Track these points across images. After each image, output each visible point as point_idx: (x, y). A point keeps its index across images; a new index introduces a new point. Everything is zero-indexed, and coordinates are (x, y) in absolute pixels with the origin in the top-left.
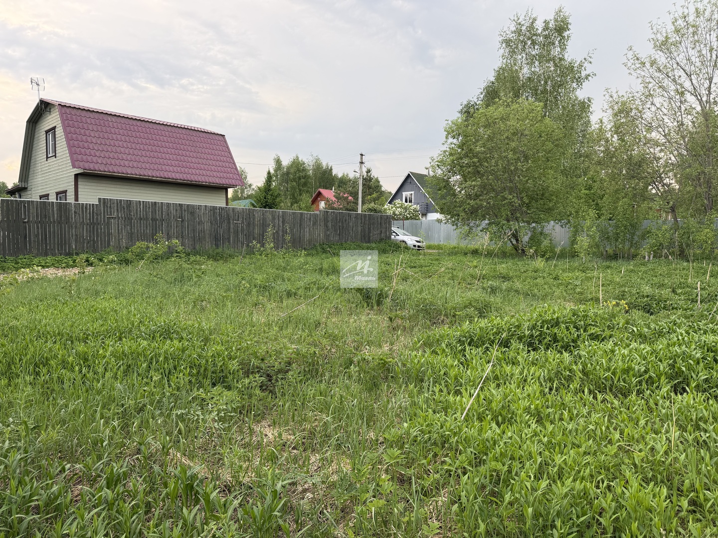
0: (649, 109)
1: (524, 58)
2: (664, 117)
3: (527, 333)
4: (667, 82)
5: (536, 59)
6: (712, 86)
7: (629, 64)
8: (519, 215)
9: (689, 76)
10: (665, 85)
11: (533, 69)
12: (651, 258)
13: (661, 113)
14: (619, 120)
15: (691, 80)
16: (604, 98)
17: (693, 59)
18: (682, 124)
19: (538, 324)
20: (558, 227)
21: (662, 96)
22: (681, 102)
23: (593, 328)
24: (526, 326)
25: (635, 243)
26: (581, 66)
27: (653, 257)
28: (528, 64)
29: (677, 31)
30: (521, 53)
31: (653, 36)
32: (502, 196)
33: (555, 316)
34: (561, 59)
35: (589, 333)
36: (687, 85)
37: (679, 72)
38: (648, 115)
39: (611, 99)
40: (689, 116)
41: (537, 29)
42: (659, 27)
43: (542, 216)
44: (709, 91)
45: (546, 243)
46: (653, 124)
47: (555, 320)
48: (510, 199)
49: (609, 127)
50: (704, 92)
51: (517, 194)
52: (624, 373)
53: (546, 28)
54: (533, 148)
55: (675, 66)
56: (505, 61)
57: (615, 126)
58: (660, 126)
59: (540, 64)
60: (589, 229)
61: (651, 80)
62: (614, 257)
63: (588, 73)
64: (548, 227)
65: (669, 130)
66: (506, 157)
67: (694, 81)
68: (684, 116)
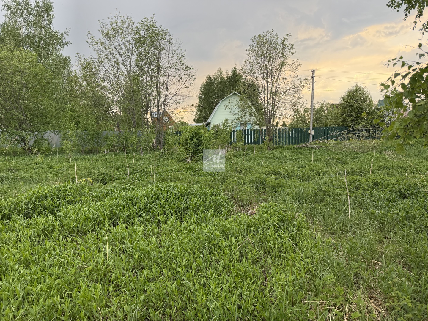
0: (102, 69)
1: (22, 21)
2: (110, 75)
3: (24, 207)
4: (110, 56)
5: (31, 24)
6: (131, 62)
7: (89, 42)
8: (24, 126)
9: (121, 55)
10: (109, 57)
11: (30, 30)
12: (108, 152)
13: (108, 73)
14: (86, 72)
15: (121, 57)
16: (76, 58)
17: (122, 46)
18: (119, 80)
19: (33, 199)
20: (53, 135)
21: (108, 63)
22: (118, 68)
23: (69, 197)
24: (23, 202)
25: (100, 144)
26: (62, 36)
27: (109, 152)
28: (25, 26)
29: (113, 29)
30: (20, 17)
31: (101, 29)
32: (11, 113)
33: (44, 193)
34: (49, 29)
35: (67, 200)
36: (120, 59)
37: (115, 52)
38: (102, 72)
39: (80, 60)
40: (122, 77)
41: (31, 5)
42: (104, 25)
43: (41, 127)
44: (130, 65)
45: (45, 145)
46: (104, 78)
47: (44, 195)
48: (17, 115)
49: (80, 76)
50: (128, 65)
51: (22, 112)
52: (85, 221)
53: (37, 5)
54: (32, 83)
55: (113, 48)
56: (7, 19)
57: (84, 76)
58: (108, 80)
59: (34, 28)
60: (72, 136)
61: (102, 53)
62: (88, 152)
63: (67, 41)
64: (46, 135)
65: (113, 82)
66: (11, 86)
67: (123, 59)
68: (120, 76)
